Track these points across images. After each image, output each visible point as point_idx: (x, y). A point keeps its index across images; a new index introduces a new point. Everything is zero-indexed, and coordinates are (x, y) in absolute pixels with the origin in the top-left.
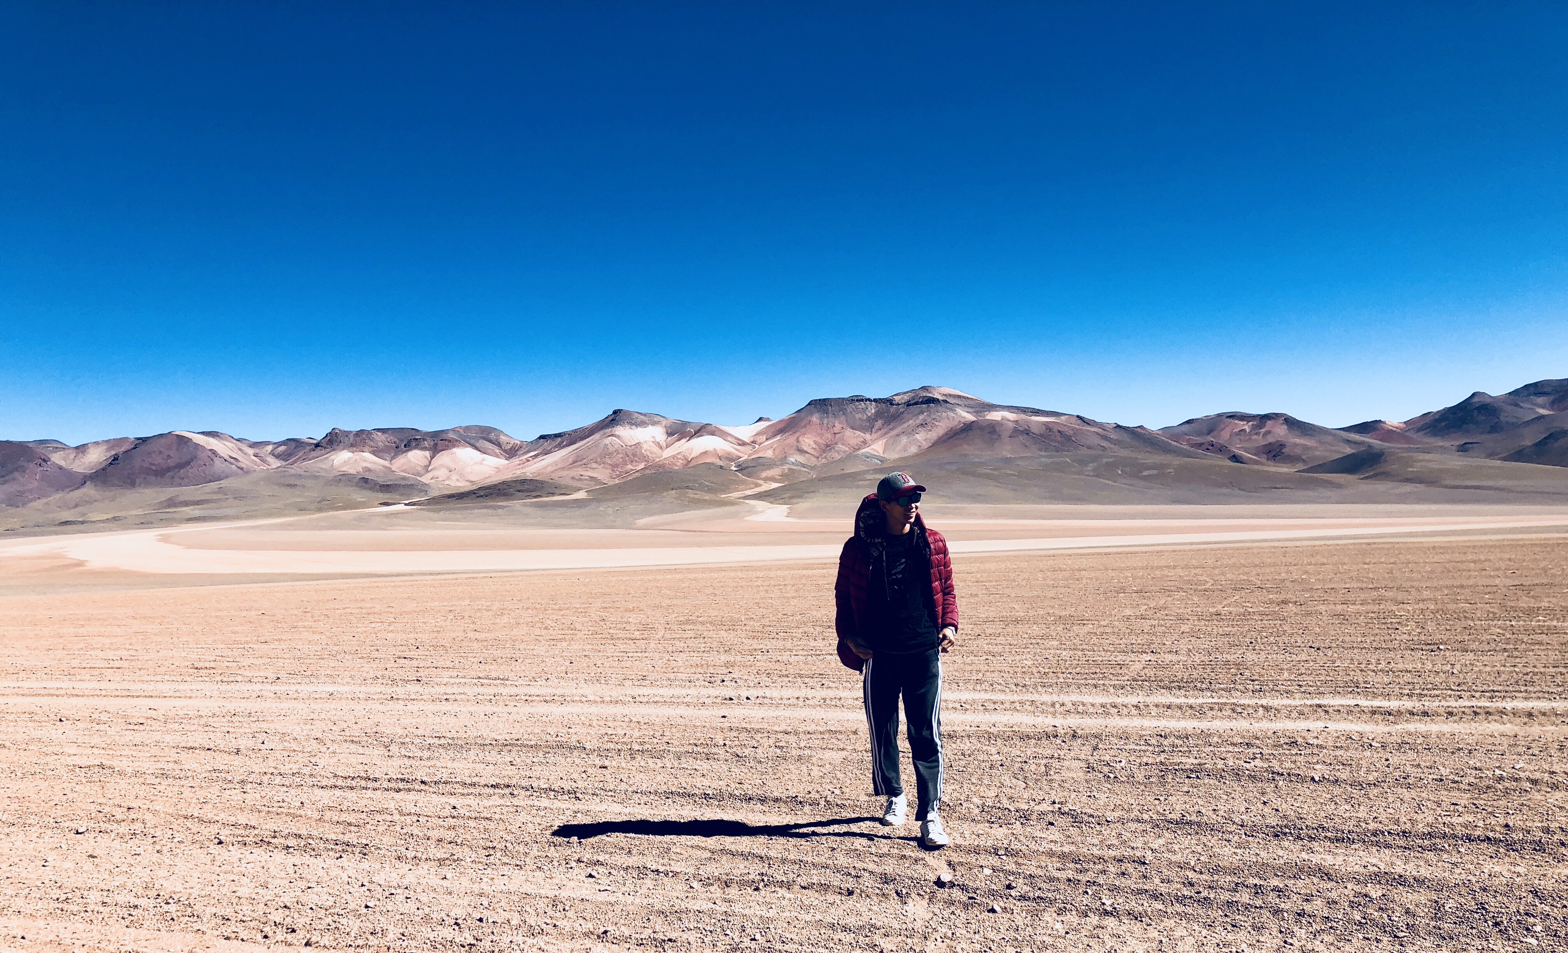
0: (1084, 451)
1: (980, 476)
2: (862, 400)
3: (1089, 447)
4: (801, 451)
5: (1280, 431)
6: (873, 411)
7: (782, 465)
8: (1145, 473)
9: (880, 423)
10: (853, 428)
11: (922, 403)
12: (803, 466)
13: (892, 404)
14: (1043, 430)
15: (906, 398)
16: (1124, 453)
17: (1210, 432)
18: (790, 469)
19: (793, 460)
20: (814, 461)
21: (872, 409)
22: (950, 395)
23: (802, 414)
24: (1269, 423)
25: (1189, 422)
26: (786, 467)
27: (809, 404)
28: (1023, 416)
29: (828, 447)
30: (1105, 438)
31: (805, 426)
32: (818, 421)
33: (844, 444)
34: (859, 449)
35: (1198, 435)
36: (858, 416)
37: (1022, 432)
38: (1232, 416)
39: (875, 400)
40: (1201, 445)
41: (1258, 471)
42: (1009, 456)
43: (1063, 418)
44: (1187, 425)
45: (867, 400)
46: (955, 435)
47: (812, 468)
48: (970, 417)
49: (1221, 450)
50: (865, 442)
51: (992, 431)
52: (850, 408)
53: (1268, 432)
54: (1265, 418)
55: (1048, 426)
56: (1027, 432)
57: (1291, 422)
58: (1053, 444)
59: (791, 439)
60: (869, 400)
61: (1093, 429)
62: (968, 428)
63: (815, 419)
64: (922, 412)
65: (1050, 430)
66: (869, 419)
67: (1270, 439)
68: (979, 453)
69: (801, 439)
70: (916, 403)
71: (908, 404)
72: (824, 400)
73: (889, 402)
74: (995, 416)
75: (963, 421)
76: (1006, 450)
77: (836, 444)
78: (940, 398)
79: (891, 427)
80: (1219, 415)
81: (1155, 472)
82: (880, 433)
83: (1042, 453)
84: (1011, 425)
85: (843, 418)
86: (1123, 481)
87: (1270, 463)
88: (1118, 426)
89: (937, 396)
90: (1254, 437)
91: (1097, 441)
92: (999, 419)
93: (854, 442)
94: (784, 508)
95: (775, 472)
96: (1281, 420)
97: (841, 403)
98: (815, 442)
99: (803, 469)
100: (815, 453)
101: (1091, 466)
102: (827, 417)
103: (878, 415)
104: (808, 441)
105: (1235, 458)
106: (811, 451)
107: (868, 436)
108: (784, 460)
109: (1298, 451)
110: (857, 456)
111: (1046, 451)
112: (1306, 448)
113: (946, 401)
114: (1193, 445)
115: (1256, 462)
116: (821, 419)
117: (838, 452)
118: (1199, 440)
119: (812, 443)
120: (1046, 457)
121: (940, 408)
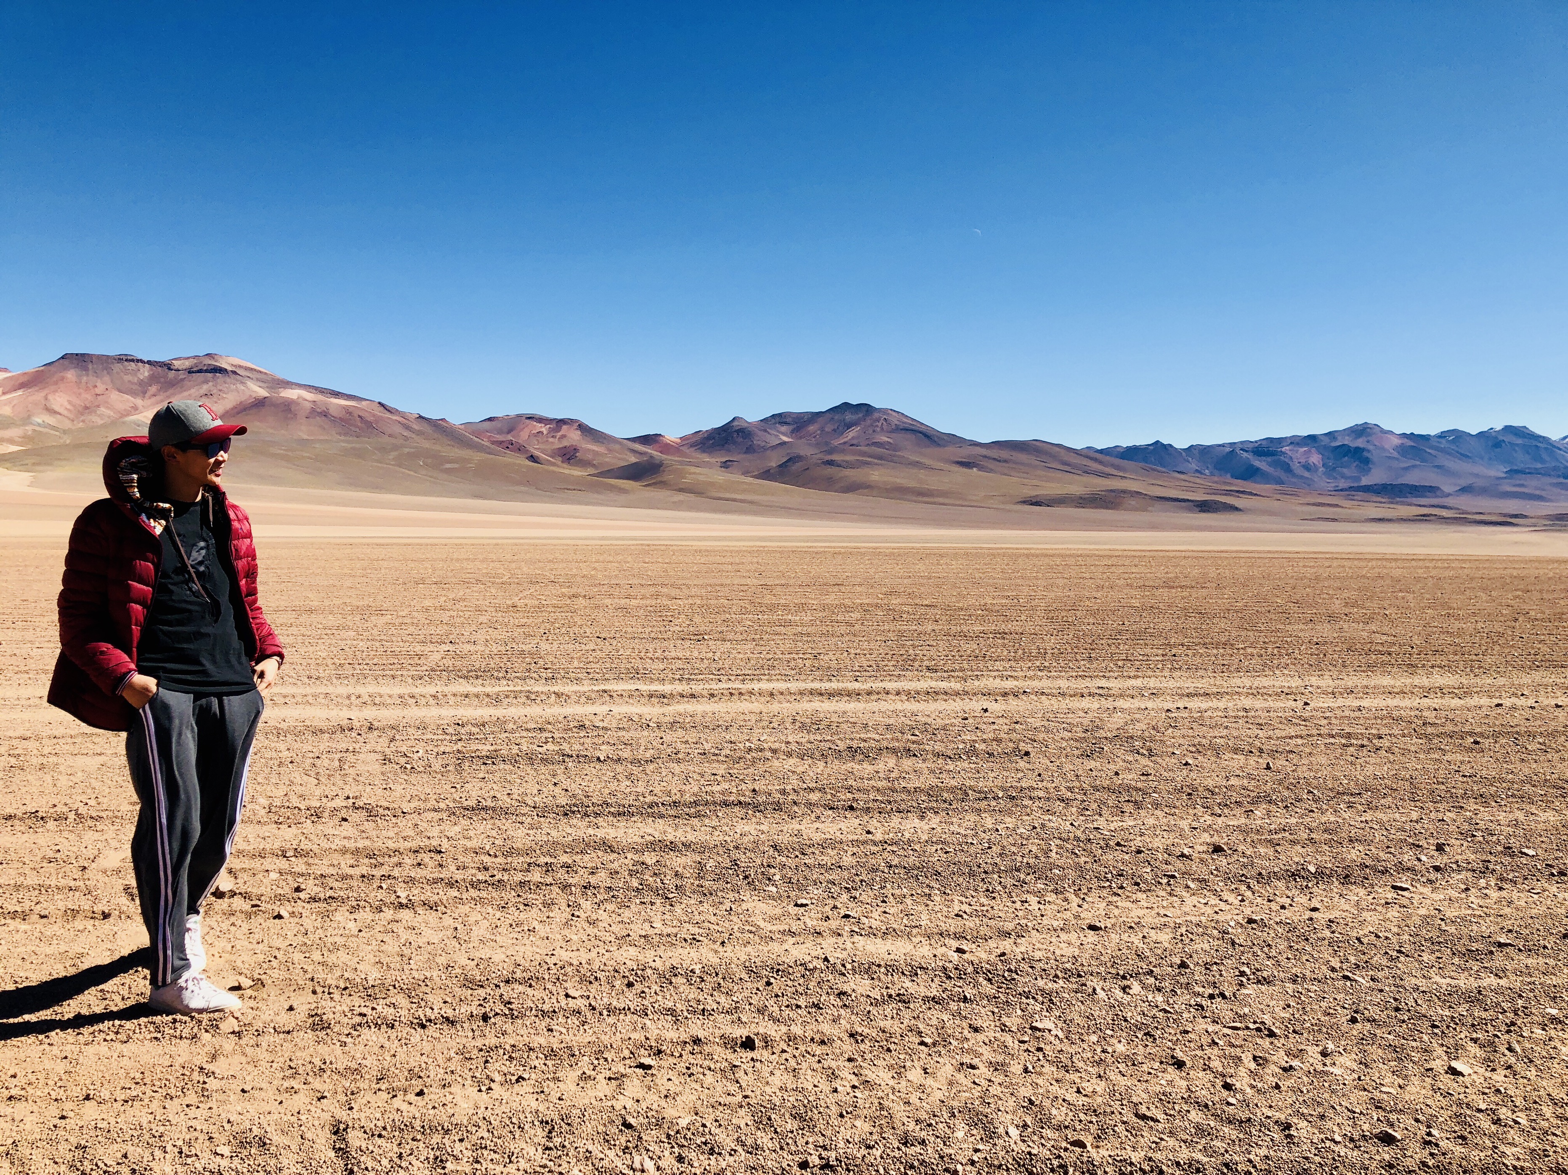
0: (385, 439)
1: (274, 456)
2: (133, 360)
3: (390, 436)
4: (53, 412)
5: (574, 437)
6: (146, 374)
7: (24, 424)
8: (448, 466)
9: (153, 389)
10: (120, 391)
11: (206, 371)
12: (53, 428)
13: (169, 369)
14: (342, 414)
15: (187, 364)
16: (426, 444)
17: (509, 432)
18: (34, 431)
19: (40, 421)
20: (67, 425)
21: (145, 372)
22: (240, 367)
23: (52, 368)
24: (565, 427)
25: (490, 419)
26: (29, 428)
27: (62, 358)
28: (319, 397)
29: (87, 409)
30: (407, 428)
31: (56, 383)
32: (74, 379)
33: (107, 408)
34: (128, 415)
35: (499, 433)
36: (127, 378)
37: (322, 414)
38: (530, 418)
39: (149, 362)
40: (501, 442)
41: (554, 472)
42: (305, 437)
43: (364, 403)
44: (488, 423)
45: (138, 361)
46: (245, 409)
47: (65, 432)
48: (263, 393)
49: (520, 449)
50: (135, 408)
51: (287, 409)
52: (117, 367)
53: (563, 436)
54: (561, 422)
55: (348, 411)
56: (325, 414)
57: (583, 428)
58: (353, 429)
59: (36, 396)
60: (142, 361)
61: (395, 418)
62: (260, 404)
63: (71, 375)
64: (206, 382)
65: (350, 413)
66: (141, 383)
67: (565, 443)
68: (271, 431)
69: (50, 397)
70: (200, 371)
71: (190, 371)
72: (83, 355)
73: (168, 366)
74: (292, 394)
75: (254, 395)
76: (303, 431)
77: (98, 406)
78: (229, 368)
79: (168, 393)
80: (519, 416)
81: (456, 466)
82: (154, 399)
83: (342, 438)
84: (309, 405)
85: (107, 378)
86: (424, 472)
87: (565, 465)
88: (421, 417)
89: (224, 365)
90: (551, 440)
91: (398, 429)
92: (295, 397)
93: (121, 406)
94: (26, 475)
95: (14, 432)
96: (576, 425)
97: (106, 363)
98: (70, 402)
99: (52, 432)
100: (71, 416)
101: (394, 454)
102: (88, 375)
103: (153, 379)
104: (60, 400)
105: (533, 458)
106: (65, 413)
107: (139, 402)
108: (26, 420)
109: (590, 456)
110: (124, 423)
111: (345, 434)
112: (596, 453)
113: (234, 373)
114: (493, 443)
115: (554, 464)
116: (79, 376)
117: (101, 416)
118: (500, 438)
119: (66, 404)
120: (343, 441)
121: (228, 380)
